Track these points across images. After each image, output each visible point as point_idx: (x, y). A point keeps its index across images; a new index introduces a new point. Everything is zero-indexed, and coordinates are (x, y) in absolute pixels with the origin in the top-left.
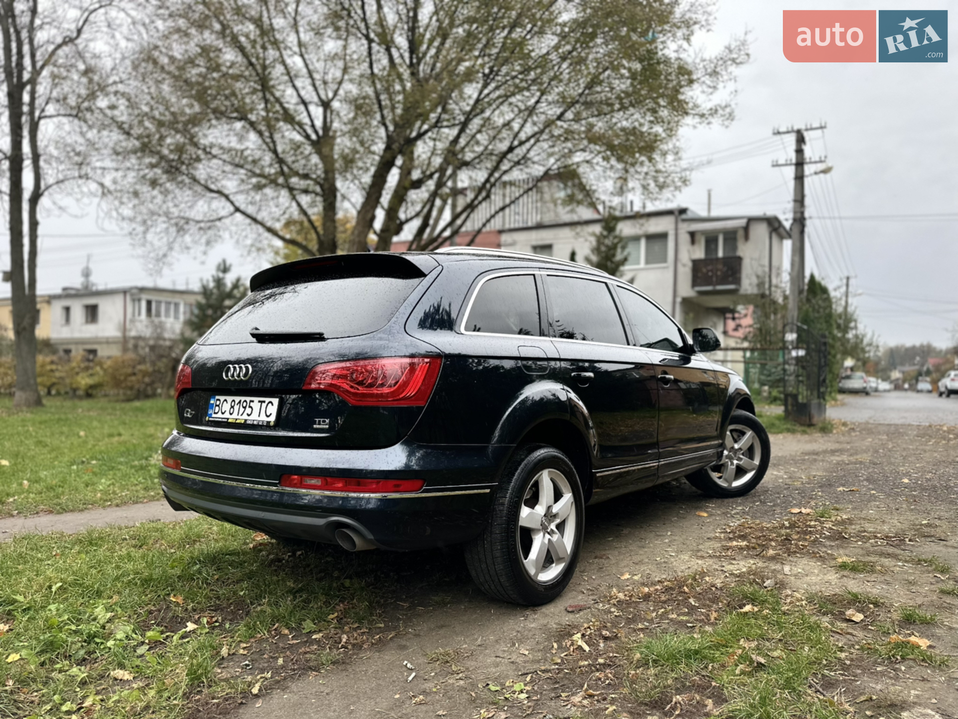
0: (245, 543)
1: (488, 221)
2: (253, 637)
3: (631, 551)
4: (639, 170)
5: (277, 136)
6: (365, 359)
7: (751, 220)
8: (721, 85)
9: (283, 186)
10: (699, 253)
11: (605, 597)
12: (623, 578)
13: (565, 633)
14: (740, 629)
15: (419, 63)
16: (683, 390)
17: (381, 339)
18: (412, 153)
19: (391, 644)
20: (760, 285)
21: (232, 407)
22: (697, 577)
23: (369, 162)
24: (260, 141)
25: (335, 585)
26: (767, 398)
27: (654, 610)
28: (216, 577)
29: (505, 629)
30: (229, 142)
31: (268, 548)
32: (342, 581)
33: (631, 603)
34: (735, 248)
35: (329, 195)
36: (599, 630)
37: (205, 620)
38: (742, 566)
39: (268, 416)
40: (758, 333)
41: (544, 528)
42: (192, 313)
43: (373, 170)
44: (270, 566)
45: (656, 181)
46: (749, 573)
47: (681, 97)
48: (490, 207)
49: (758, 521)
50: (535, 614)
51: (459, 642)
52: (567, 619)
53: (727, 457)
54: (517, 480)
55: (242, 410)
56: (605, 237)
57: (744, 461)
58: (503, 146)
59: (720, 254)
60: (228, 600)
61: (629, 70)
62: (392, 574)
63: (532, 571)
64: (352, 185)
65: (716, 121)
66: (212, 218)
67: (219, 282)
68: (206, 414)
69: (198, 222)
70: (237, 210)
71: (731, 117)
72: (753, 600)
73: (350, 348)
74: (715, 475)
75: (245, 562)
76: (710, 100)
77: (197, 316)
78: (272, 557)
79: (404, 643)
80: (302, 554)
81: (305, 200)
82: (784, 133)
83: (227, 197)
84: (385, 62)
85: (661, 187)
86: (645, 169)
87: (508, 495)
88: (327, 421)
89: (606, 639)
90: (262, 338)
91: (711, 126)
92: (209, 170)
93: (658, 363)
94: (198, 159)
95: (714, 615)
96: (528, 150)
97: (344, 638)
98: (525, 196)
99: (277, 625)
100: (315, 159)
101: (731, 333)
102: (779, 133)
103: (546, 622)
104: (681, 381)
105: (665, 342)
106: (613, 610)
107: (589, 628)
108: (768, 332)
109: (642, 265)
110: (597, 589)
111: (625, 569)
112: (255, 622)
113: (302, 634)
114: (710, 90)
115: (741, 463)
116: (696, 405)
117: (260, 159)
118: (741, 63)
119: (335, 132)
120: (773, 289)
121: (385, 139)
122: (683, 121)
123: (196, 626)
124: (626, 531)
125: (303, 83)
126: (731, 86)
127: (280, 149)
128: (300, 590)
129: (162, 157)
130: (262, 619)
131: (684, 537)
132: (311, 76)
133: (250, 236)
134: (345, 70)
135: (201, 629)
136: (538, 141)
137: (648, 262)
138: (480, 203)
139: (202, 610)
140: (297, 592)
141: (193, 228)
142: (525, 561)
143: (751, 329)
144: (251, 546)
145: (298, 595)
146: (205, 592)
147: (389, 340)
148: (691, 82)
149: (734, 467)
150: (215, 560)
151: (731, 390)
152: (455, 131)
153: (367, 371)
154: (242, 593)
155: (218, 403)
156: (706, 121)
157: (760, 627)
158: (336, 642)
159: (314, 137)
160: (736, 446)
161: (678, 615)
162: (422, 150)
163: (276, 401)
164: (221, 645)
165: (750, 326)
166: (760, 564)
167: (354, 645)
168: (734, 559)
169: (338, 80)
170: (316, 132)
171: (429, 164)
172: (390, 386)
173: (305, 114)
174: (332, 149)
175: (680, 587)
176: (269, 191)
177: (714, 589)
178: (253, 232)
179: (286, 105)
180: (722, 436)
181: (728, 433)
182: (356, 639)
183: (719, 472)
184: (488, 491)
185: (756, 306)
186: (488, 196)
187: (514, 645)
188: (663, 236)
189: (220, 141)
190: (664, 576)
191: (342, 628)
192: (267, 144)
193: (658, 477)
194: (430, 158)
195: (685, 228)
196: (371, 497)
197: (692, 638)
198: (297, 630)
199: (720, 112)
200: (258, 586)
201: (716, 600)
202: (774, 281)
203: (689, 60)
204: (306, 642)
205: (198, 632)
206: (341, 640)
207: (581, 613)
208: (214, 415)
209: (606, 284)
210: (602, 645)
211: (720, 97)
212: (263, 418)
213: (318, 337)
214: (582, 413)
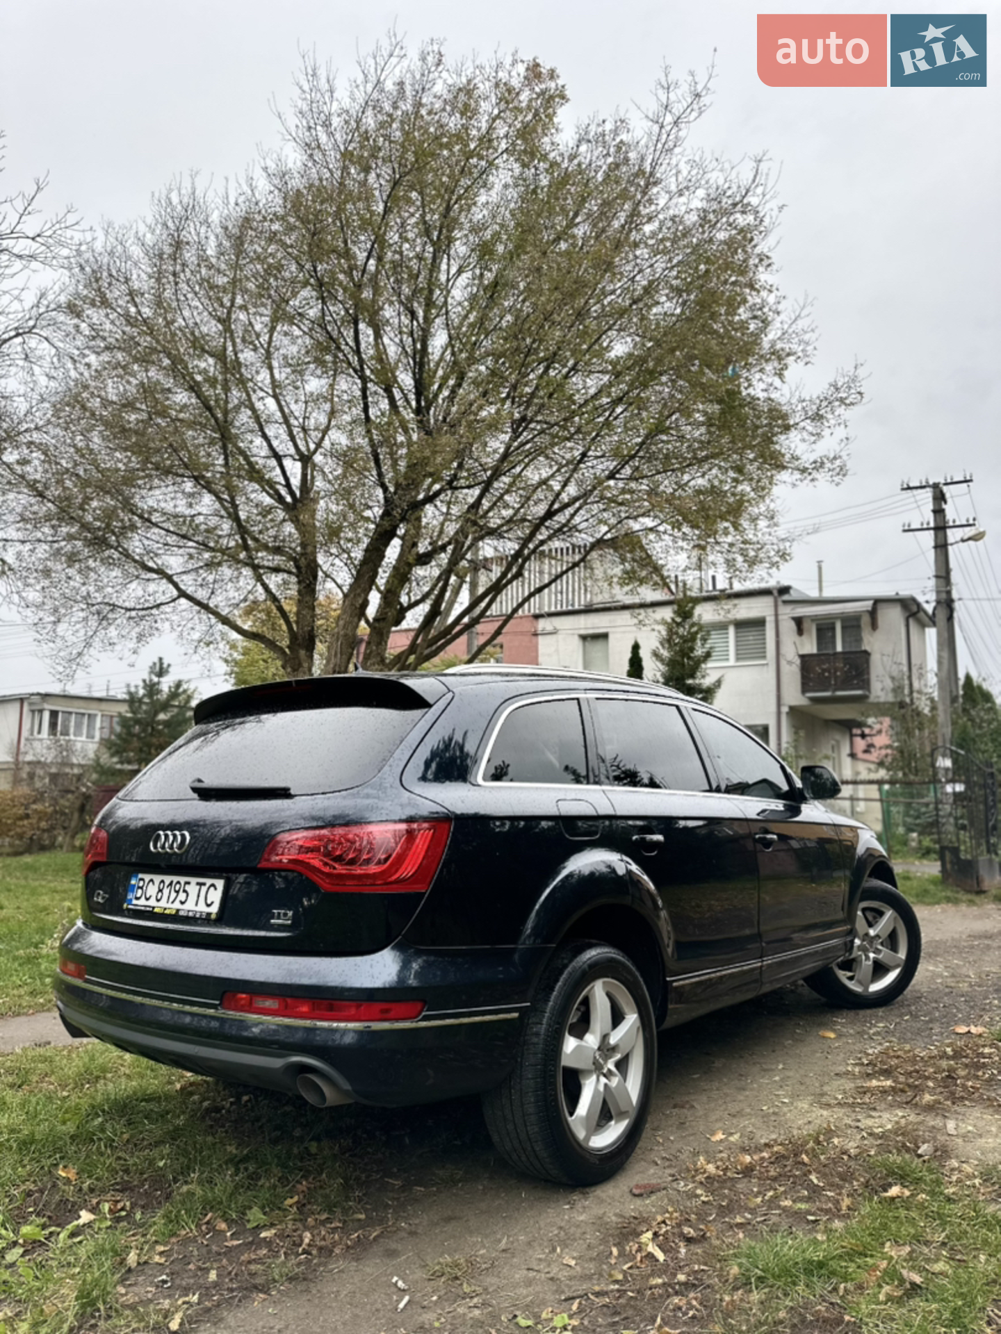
0: (170, 1083)
1: (520, 605)
2: (174, 1234)
3: (726, 1095)
4: (720, 540)
5: (240, 500)
6: (347, 824)
7: (878, 602)
8: (826, 432)
9: (246, 564)
10: (809, 646)
11: (688, 1170)
12: (714, 1139)
13: (628, 1232)
14: (885, 1226)
15: (428, 409)
16: (795, 850)
17: (368, 796)
18: (419, 519)
19: (375, 1248)
20: (897, 690)
21: (160, 891)
22: (822, 1138)
23: (361, 531)
24: (217, 505)
25: (295, 1151)
26: (917, 850)
27: (759, 1193)
28: (126, 1136)
29: (542, 1224)
30: (175, 506)
31: (202, 1090)
32: (306, 1144)
33: (725, 1181)
34: (859, 640)
35: (307, 574)
36: (679, 1225)
37: (106, 1207)
38: (886, 1120)
39: (208, 905)
40: (898, 756)
41: (598, 1068)
42: (112, 731)
43: (366, 541)
44: (203, 1118)
45: (745, 555)
46: (895, 1132)
47: (773, 447)
48: (523, 586)
49: (907, 1047)
50: (586, 1199)
51: (475, 1244)
52: (633, 1207)
53: (860, 948)
54: (557, 997)
55: (173, 895)
56: (678, 624)
57: (885, 954)
58: (541, 510)
59: (839, 648)
60: (142, 1174)
61: (705, 413)
62: (377, 1133)
63: (581, 1134)
64: (337, 561)
65: (821, 476)
66: (147, 605)
67: (152, 689)
68: (124, 899)
69: (128, 610)
70: (183, 594)
71: (842, 471)
72: (902, 1177)
73: (325, 809)
74: (843, 975)
75: (167, 1113)
76: (813, 451)
77: (119, 736)
78: (206, 1104)
79: (393, 1246)
80: (250, 1100)
81: (273, 581)
82: (916, 488)
83: (170, 579)
84: (385, 404)
85: (752, 562)
86: (730, 539)
87: (545, 1021)
88: (290, 913)
89: (689, 1240)
90: (206, 794)
91: (816, 483)
92: (146, 542)
93: (754, 816)
94: (133, 528)
95: (846, 1202)
96: (572, 516)
97: (307, 1237)
98: (570, 574)
99: (210, 1215)
100: (289, 528)
101: (860, 755)
102: (909, 488)
103: (601, 1212)
104: (791, 838)
105: (764, 785)
106: (699, 1192)
107: (664, 1222)
108: (912, 756)
109: (732, 662)
110: (676, 1158)
111: (720, 1125)
112: (179, 1211)
113: (246, 1230)
114: (813, 438)
115: (880, 957)
116: (815, 871)
117: (215, 528)
118: (852, 404)
119: (318, 493)
120: (915, 695)
121: (382, 501)
122: (778, 477)
123: (92, 1217)
124: (718, 1064)
125: (276, 431)
126: (840, 432)
127: (243, 515)
128: (245, 1159)
129: (85, 526)
130: (189, 1205)
131: (802, 1072)
132: (286, 422)
133: (198, 627)
134: (332, 414)
135: (100, 1221)
136: (585, 503)
137: (739, 658)
138: (510, 582)
139: (103, 1191)
140: (240, 1161)
141: (120, 618)
142: (570, 1119)
143: (889, 751)
144: (178, 1086)
145: (242, 1167)
146: (108, 1162)
147: (378, 798)
148: (787, 428)
149: (870, 963)
150: (124, 1109)
151: (860, 850)
152: (477, 491)
153: (348, 840)
154: (161, 1164)
155: (141, 883)
156: (810, 478)
157: (912, 1222)
158: (294, 1244)
159: (289, 499)
160: (872, 932)
161: (794, 1201)
162: (431, 515)
163: (220, 884)
164: (128, 1248)
165: (887, 747)
166: (912, 1118)
167: (320, 1249)
168: (875, 1109)
169: (322, 427)
170: (292, 493)
171: (441, 532)
172: (379, 862)
173: (278, 470)
174: (313, 516)
175: (796, 1155)
176: (226, 571)
177: (845, 1157)
178: (201, 624)
179: (253, 459)
180: (851, 918)
181: (859, 913)
182: (324, 1239)
183: (850, 970)
184: (516, 1015)
185: (893, 718)
186: (519, 574)
187: (554, 1250)
188: (759, 623)
189: (163, 505)
190: (774, 1136)
191: (303, 1221)
192: (225, 509)
193: (762, 984)
194: (442, 524)
195: (787, 612)
196: (347, 1028)
197: (815, 1242)
198: (238, 1224)
199: (828, 465)
200: (186, 1153)
201: (847, 1177)
202: (916, 685)
203: (783, 401)
204: (251, 1243)
205: (96, 1226)
206: (302, 1241)
207: (653, 1197)
208: (135, 902)
209: (677, 707)
210: (683, 1250)
211: (828, 445)
212: (202, 908)
213: (283, 793)
214: (648, 891)
